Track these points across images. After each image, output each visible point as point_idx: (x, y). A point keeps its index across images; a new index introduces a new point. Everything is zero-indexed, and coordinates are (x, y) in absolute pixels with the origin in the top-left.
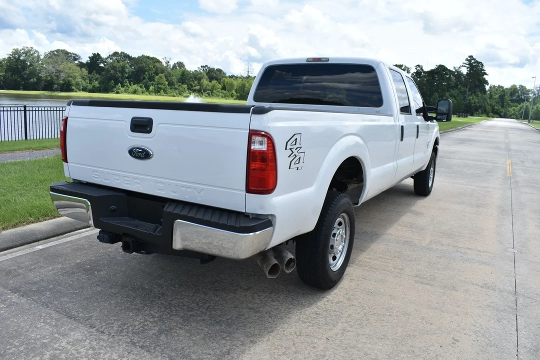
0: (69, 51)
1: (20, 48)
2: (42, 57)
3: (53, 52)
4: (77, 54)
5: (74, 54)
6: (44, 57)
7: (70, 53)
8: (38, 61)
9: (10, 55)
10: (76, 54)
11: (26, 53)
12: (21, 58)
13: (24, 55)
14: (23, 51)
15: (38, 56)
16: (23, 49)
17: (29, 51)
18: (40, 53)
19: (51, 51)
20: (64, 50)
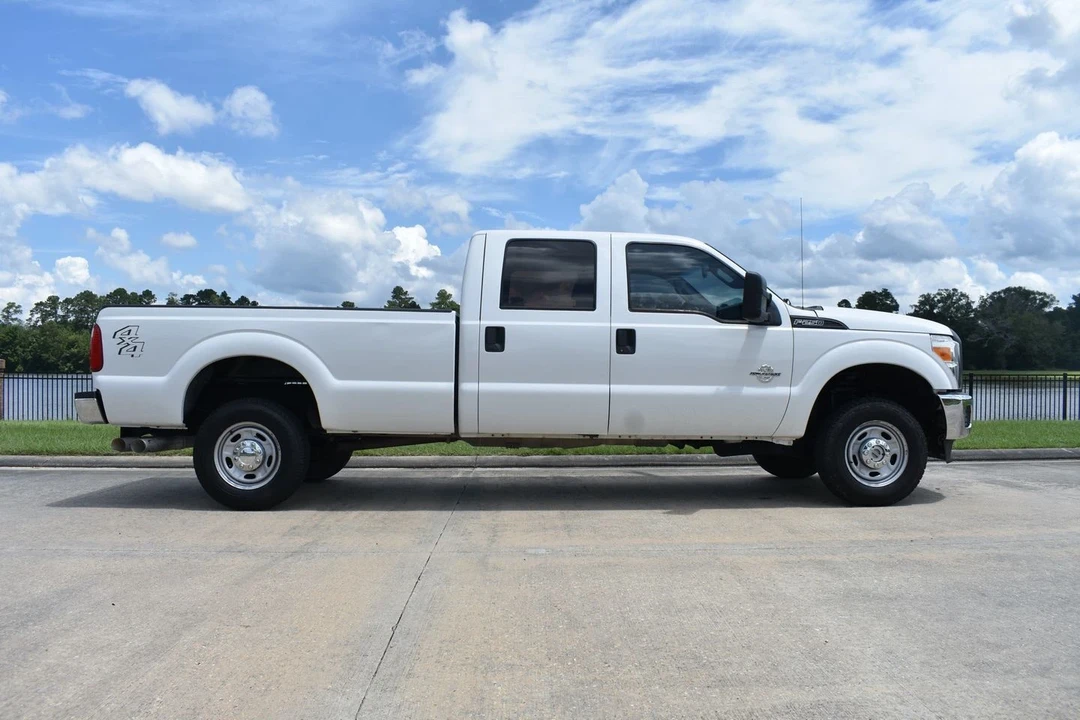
0: (1031, 289)
1: (933, 292)
2: (974, 306)
3: (999, 293)
4: (1048, 293)
5: (1040, 294)
6: (980, 306)
7: (1033, 293)
8: (967, 313)
9: (916, 306)
10: (1045, 294)
11: (943, 300)
12: (935, 311)
13: (940, 305)
14: (939, 297)
15: (969, 304)
16: (938, 294)
17: (950, 296)
18: (972, 299)
19: (995, 293)
20: (1020, 288)
